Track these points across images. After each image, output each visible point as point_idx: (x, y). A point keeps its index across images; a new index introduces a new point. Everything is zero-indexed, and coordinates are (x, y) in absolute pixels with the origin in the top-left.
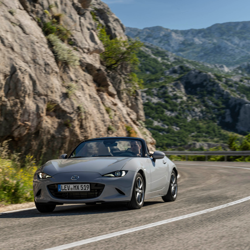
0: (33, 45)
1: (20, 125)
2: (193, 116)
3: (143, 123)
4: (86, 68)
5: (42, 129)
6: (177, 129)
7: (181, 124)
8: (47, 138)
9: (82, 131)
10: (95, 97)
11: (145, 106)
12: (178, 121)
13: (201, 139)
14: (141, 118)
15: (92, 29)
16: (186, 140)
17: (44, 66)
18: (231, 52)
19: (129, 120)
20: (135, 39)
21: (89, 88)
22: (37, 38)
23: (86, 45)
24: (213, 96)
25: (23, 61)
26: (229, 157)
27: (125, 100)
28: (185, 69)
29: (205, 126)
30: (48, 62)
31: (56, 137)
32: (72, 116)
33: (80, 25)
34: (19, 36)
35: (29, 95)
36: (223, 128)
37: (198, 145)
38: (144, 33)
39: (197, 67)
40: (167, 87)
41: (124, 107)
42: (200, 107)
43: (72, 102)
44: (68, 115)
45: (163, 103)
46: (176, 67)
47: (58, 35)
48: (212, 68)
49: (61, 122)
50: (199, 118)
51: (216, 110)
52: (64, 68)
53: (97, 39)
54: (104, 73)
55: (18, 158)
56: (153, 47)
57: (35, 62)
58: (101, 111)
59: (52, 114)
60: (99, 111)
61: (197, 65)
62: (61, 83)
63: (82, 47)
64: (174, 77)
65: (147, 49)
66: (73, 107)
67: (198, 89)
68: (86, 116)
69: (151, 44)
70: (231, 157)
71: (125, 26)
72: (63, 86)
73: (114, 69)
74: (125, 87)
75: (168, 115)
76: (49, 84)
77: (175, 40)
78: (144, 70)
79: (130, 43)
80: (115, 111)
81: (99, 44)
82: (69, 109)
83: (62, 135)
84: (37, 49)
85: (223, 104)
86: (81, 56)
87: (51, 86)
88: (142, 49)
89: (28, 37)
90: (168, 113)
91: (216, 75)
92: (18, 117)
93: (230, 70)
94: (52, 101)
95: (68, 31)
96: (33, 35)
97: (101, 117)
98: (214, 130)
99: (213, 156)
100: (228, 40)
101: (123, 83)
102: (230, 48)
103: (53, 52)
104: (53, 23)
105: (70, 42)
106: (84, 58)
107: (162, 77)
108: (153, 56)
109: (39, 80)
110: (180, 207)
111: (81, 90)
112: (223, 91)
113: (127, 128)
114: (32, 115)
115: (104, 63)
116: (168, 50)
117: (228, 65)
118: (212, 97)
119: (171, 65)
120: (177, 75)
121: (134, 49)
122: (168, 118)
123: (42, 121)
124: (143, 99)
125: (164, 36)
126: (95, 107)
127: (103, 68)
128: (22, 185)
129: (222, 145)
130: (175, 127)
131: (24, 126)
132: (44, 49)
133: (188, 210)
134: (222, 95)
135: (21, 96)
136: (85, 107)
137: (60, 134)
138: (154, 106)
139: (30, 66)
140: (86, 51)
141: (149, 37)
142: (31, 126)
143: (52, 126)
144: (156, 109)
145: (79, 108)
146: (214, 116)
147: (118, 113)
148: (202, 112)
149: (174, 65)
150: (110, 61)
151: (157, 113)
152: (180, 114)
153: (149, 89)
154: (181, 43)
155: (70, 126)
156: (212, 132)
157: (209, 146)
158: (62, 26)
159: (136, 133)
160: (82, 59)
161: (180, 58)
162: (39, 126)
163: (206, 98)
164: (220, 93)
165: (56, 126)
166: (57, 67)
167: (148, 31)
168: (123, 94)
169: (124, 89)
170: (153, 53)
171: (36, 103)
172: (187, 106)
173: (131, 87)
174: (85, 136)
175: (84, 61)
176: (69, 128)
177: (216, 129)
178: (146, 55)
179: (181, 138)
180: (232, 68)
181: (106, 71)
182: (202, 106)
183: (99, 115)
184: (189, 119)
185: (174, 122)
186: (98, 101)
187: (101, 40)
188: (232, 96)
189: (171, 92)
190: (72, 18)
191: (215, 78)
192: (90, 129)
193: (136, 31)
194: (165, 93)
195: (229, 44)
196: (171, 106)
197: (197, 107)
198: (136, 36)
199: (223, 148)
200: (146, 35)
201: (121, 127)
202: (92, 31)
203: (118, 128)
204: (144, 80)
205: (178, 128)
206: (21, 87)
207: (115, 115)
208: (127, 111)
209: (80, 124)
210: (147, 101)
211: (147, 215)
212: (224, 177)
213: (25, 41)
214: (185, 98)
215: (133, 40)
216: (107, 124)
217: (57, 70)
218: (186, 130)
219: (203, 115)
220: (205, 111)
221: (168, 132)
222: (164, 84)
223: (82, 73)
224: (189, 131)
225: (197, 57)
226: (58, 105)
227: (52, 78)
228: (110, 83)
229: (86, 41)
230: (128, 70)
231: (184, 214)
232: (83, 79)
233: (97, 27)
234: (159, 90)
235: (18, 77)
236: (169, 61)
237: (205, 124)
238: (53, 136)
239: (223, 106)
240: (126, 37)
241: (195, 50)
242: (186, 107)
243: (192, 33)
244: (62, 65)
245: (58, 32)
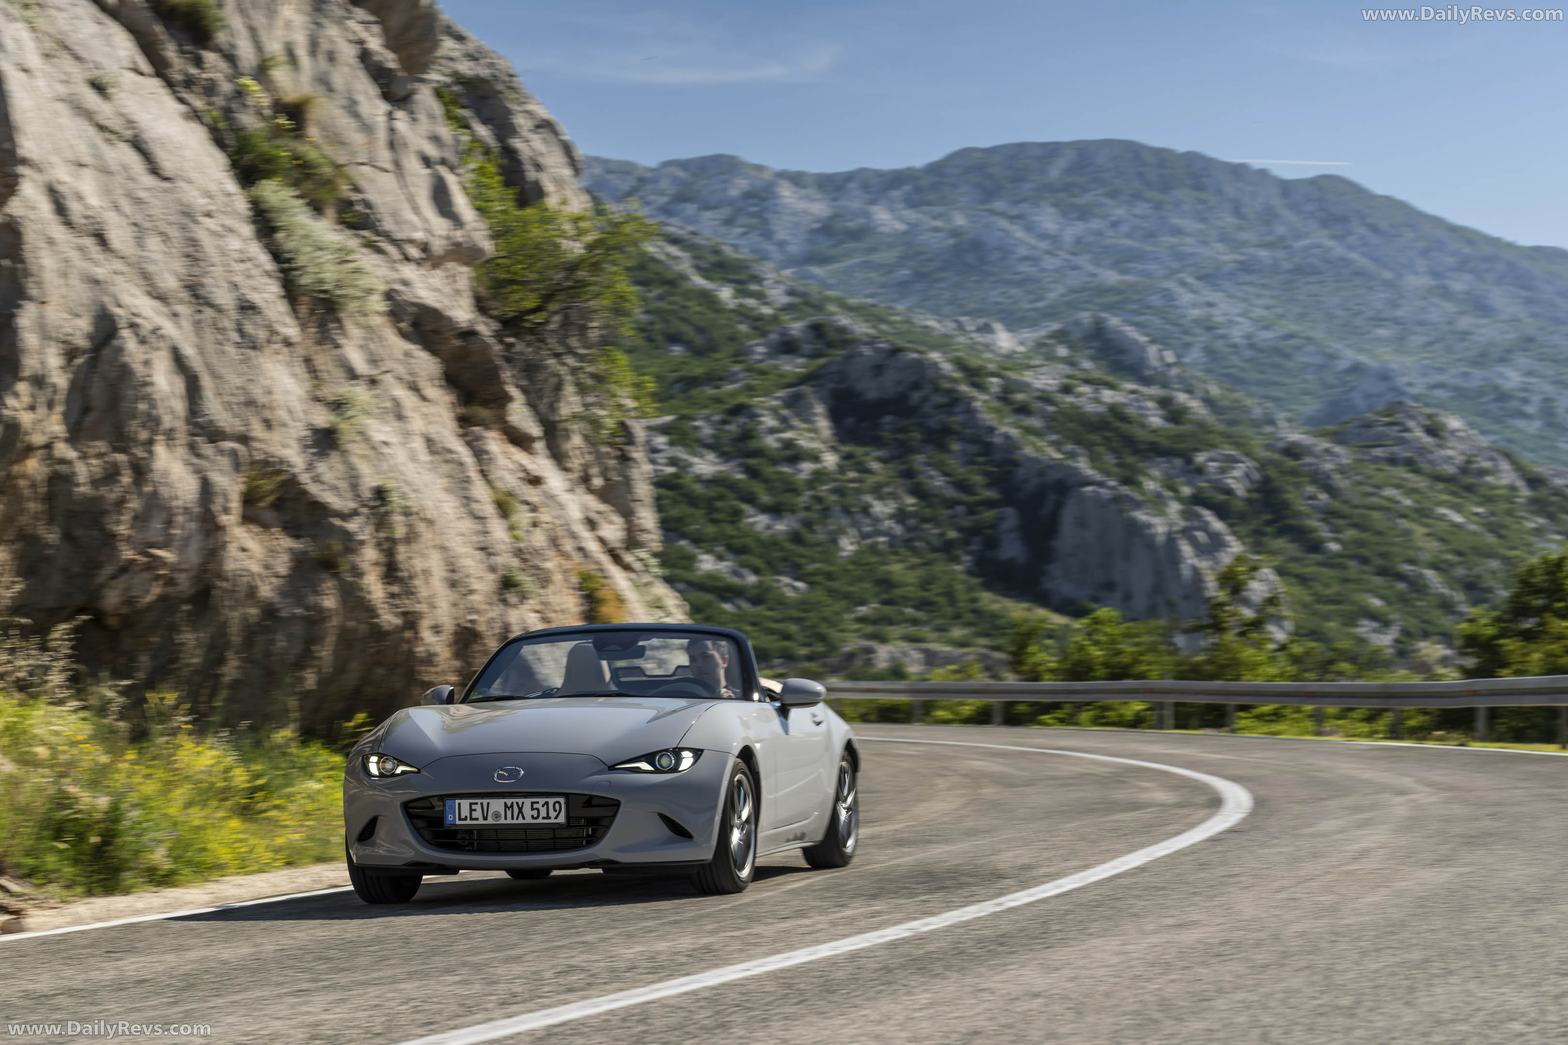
0: (192, 225)
1: (132, 562)
2: (865, 536)
3: (653, 561)
4: (415, 324)
5: (226, 579)
6: (795, 588)
7: (811, 567)
8: (245, 618)
9: (395, 589)
10: (449, 446)
11: (663, 491)
12: (802, 556)
13: (896, 631)
14: (644, 537)
15: (443, 162)
16: (833, 633)
17: (234, 314)
18: (1025, 268)
19: (593, 546)
20: (621, 207)
21: (426, 408)
22: (209, 195)
23: (415, 229)
24: (947, 451)
25: (149, 294)
26: (1010, 705)
27: (576, 463)
28: (832, 335)
29: (912, 577)
30: (255, 298)
31: (283, 614)
32: (352, 526)
33: (392, 145)
34: (131, 185)
35: (170, 434)
36: (988, 586)
37: (883, 654)
38: (664, 184)
39: (884, 327)
40: (759, 411)
41: (571, 490)
42: (893, 496)
43: (351, 468)
44: (337, 522)
45: (740, 476)
46: (796, 327)
47: (295, 184)
48: (946, 336)
49: (305, 553)
50: (891, 545)
51: (960, 509)
52: (322, 325)
53: (461, 203)
54: (486, 347)
55: (121, 700)
56: (698, 240)
57: (197, 296)
58: (475, 506)
59: (269, 516)
60: (466, 506)
61: (882, 320)
62: (308, 385)
63: (399, 236)
64: (788, 368)
65: (674, 250)
66: (354, 487)
67: (888, 419)
68: (410, 526)
69: (691, 228)
70: (1021, 708)
71: (581, 151)
72: (317, 399)
73: (531, 331)
74: (578, 409)
75: (759, 528)
76: (257, 393)
77: (793, 214)
78: (659, 338)
79: (600, 221)
80: (534, 509)
81: (469, 227)
82: (340, 496)
83: (308, 609)
84: (208, 244)
85: (989, 486)
86: (396, 276)
87: (262, 399)
88: (650, 248)
89: (165, 191)
90: (760, 521)
91: (960, 365)
92: (123, 529)
93: (1022, 343)
94: (266, 463)
95: (338, 167)
96: (189, 181)
97: (478, 533)
98: (950, 595)
99: (944, 700)
100: (1013, 218)
101: (569, 389)
102: (1022, 251)
103: (277, 255)
104: (277, 132)
105: (349, 217)
106: (406, 283)
107: (737, 368)
108: (698, 281)
109: (216, 376)
110: (801, 914)
111: (391, 417)
112: (991, 430)
113: (585, 578)
114: (180, 519)
115: (494, 304)
116: (764, 257)
117: (1013, 322)
118: (944, 457)
119: (775, 319)
120: (800, 361)
121: (619, 248)
122: (759, 541)
123: (223, 546)
124: (653, 462)
125: (748, 195)
126: (448, 490)
127: (485, 329)
128: (135, 814)
129: (983, 658)
130: (786, 580)
131: (148, 567)
132: (234, 244)
133: (833, 924)
134: (987, 448)
135: (135, 440)
136: (406, 489)
137: (299, 601)
138: (698, 489)
139: (175, 315)
140: (414, 252)
141: (682, 198)
142: (175, 568)
143: (267, 567)
144: (709, 505)
145: (380, 494)
146: (953, 534)
147: (545, 517)
148: (901, 516)
149: (785, 317)
150: (516, 296)
151: (714, 521)
152: (808, 524)
153: (683, 417)
154: (816, 226)
155: (344, 567)
156: (942, 600)
157: (931, 659)
158: (316, 146)
159: (620, 600)
160: (398, 287)
161: (813, 289)
162: (210, 566)
163: (920, 458)
164: (975, 440)
165: (282, 565)
166: (289, 320)
167: (681, 174)
168: (567, 437)
169: (575, 417)
170: (698, 269)
171: (198, 471)
172: (839, 491)
173: (602, 406)
174: (405, 614)
175: (407, 295)
176: (336, 576)
177: (959, 587)
178: (669, 276)
179: (814, 626)
180: (1030, 335)
181: (501, 342)
182: (900, 491)
183: (467, 525)
184: (848, 546)
185: (784, 559)
186: (461, 464)
187: (479, 209)
188: (1028, 451)
189: (772, 431)
190: (356, 115)
191: (957, 375)
192: (427, 581)
193: (628, 173)
194: (747, 435)
195: (1019, 233)
196: (771, 490)
197: (881, 498)
198: (629, 194)
199: (987, 669)
200: (672, 190)
201: (558, 577)
202: (443, 171)
203: (545, 580)
204: (659, 378)
205: (800, 585)
206: (137, 399)
207: (535, 525)
208: (585, 508)
209: (382, 559)
210: (671, 470)
211: (662, 946)
212: (988, 791)
213: (158, 206)
214: (830, 460)
215: (615, 210)
216: (498, 560)
217: (292, 330)
218: (832, 592)
219: (909, 529)
220: (913, 515)
221: (757, 601)
222: (742, 399)
223: (397, 344)
224: (847, 596)
225: (883, 286)
226: (292, 482)
227: (269, 366)
228: (513, 391)
229: (416, 210)
230: (594, 335)
231: (818, 942)
232: (401, 370)
233: (465, 154)
234: (724, 422)
235: (127, 359)
236: (766, 304)
237: (912, 567)
238: (270, 611)
239: (991, 494)
240: (585, 198)
241: (875, 257)
242: (833, 498)
243: (865, 187)
244: (312, 312)
245: (295, 174)
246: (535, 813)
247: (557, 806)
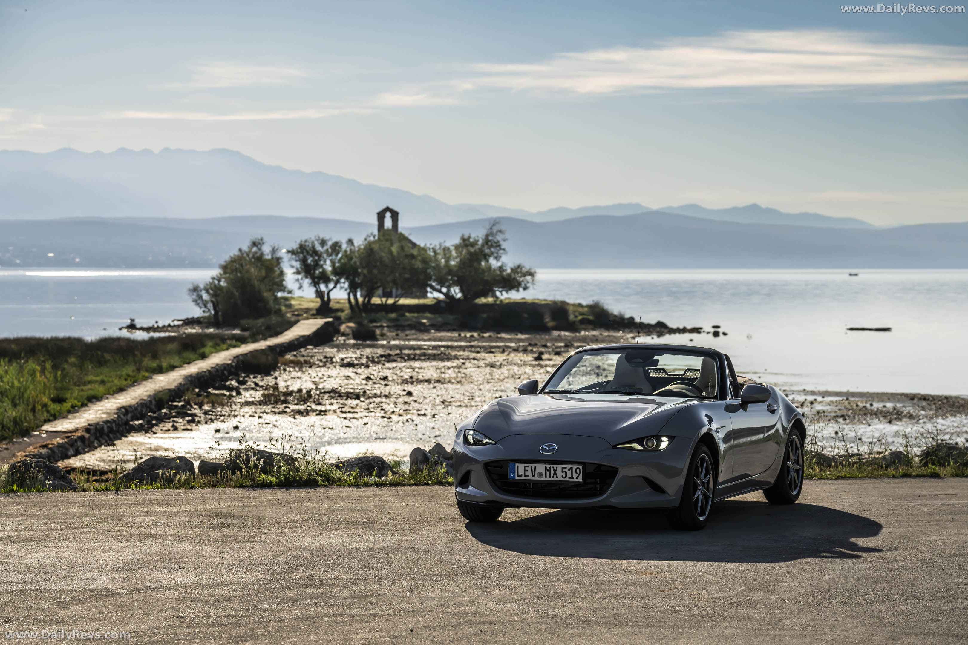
246: (564, 474)
247: (578, 470)
